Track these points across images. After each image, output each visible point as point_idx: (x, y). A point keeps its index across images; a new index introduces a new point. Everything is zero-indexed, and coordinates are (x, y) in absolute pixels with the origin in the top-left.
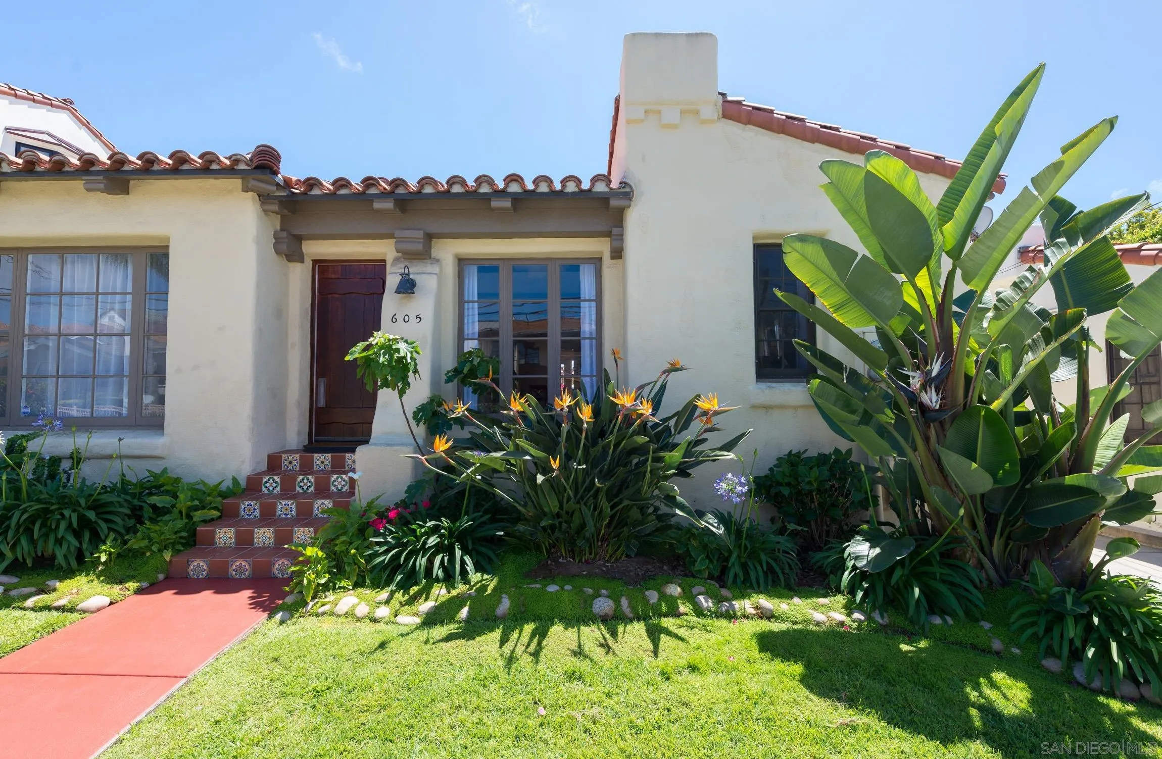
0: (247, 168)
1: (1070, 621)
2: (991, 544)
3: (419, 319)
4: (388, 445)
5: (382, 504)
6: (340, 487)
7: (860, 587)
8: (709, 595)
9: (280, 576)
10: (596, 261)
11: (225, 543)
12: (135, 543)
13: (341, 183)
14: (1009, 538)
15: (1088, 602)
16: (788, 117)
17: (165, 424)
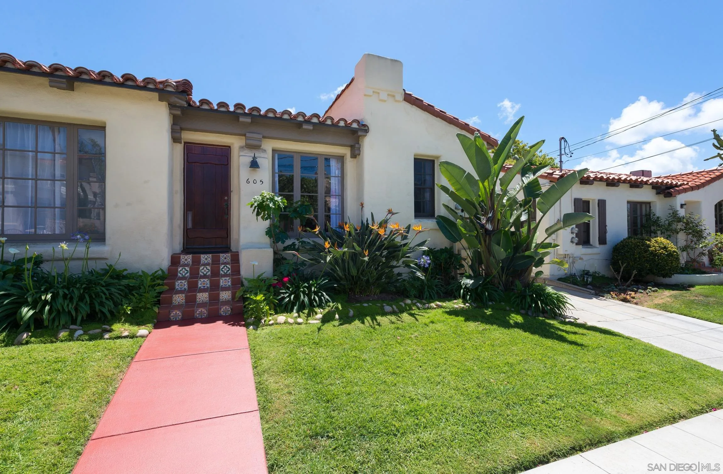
0: (174, 90)
1: (528, 297)
2: (502, 277)
3: (262, 183)
4: (259, 248)
5: (264, 278)
6: (225, 271)
7: (467, 294)
8: (421, 303)
9: (224, 314)
10: (341, 159)
11: (179, 303)
13: (222, 104)
14: (507, 274)
15: (532, 291)
16: (428, 104)
17: (107, 238)
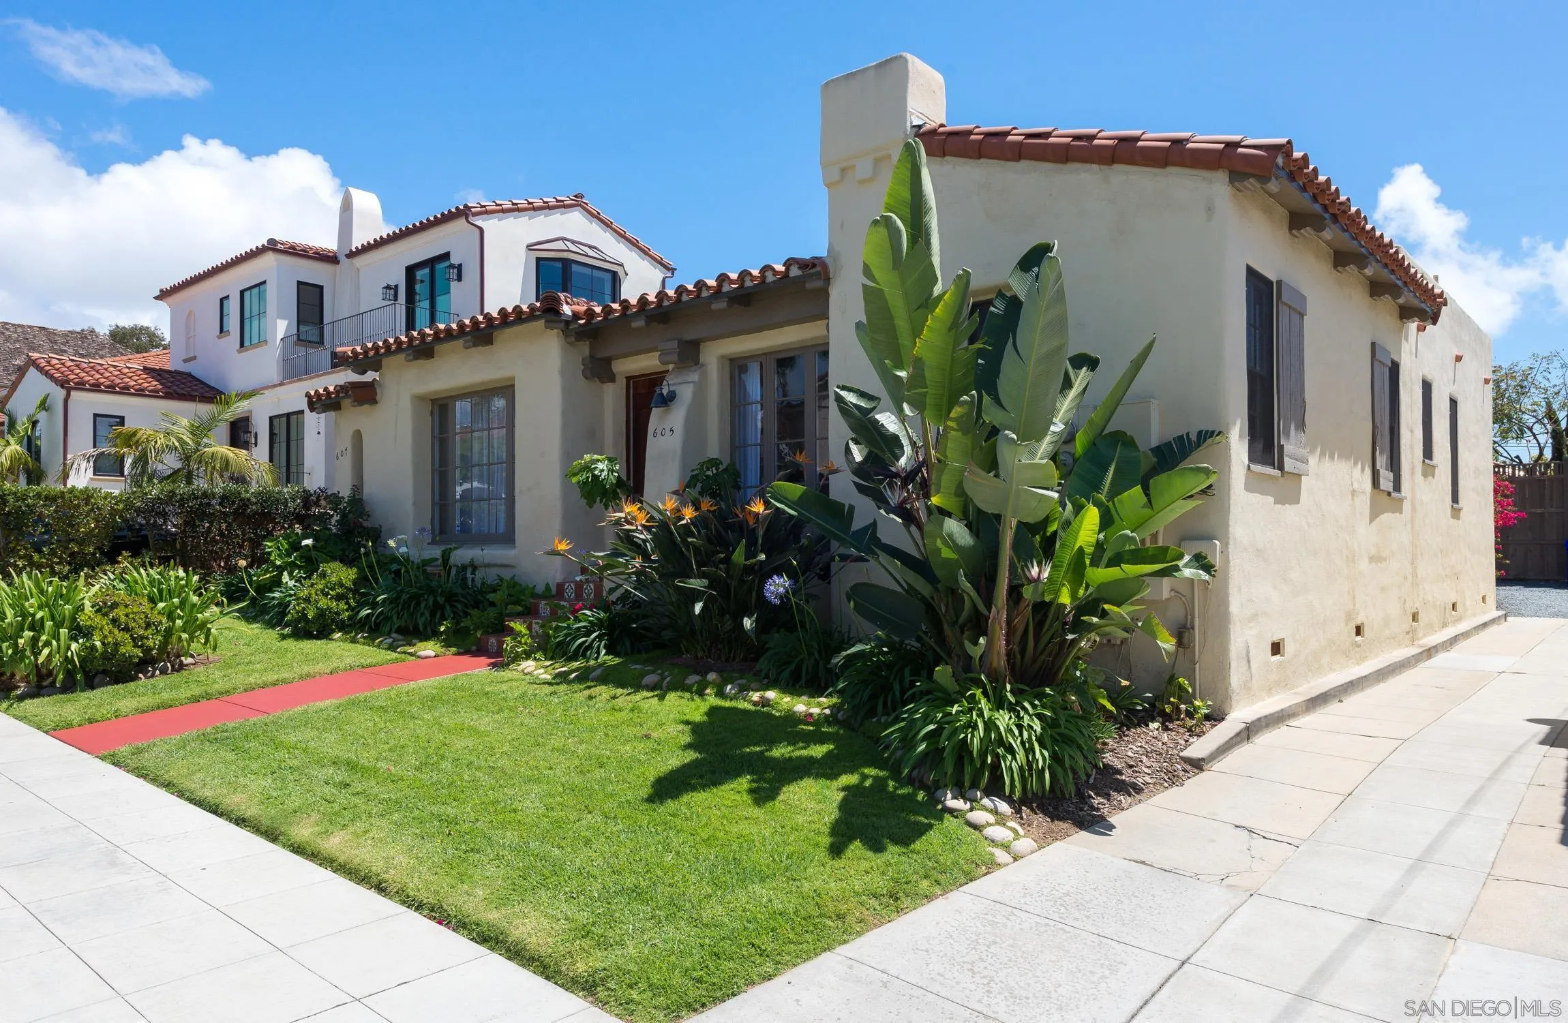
0: (539, 313)
3: (672, 431)
12: (466, 623)
17: (516, 538)
